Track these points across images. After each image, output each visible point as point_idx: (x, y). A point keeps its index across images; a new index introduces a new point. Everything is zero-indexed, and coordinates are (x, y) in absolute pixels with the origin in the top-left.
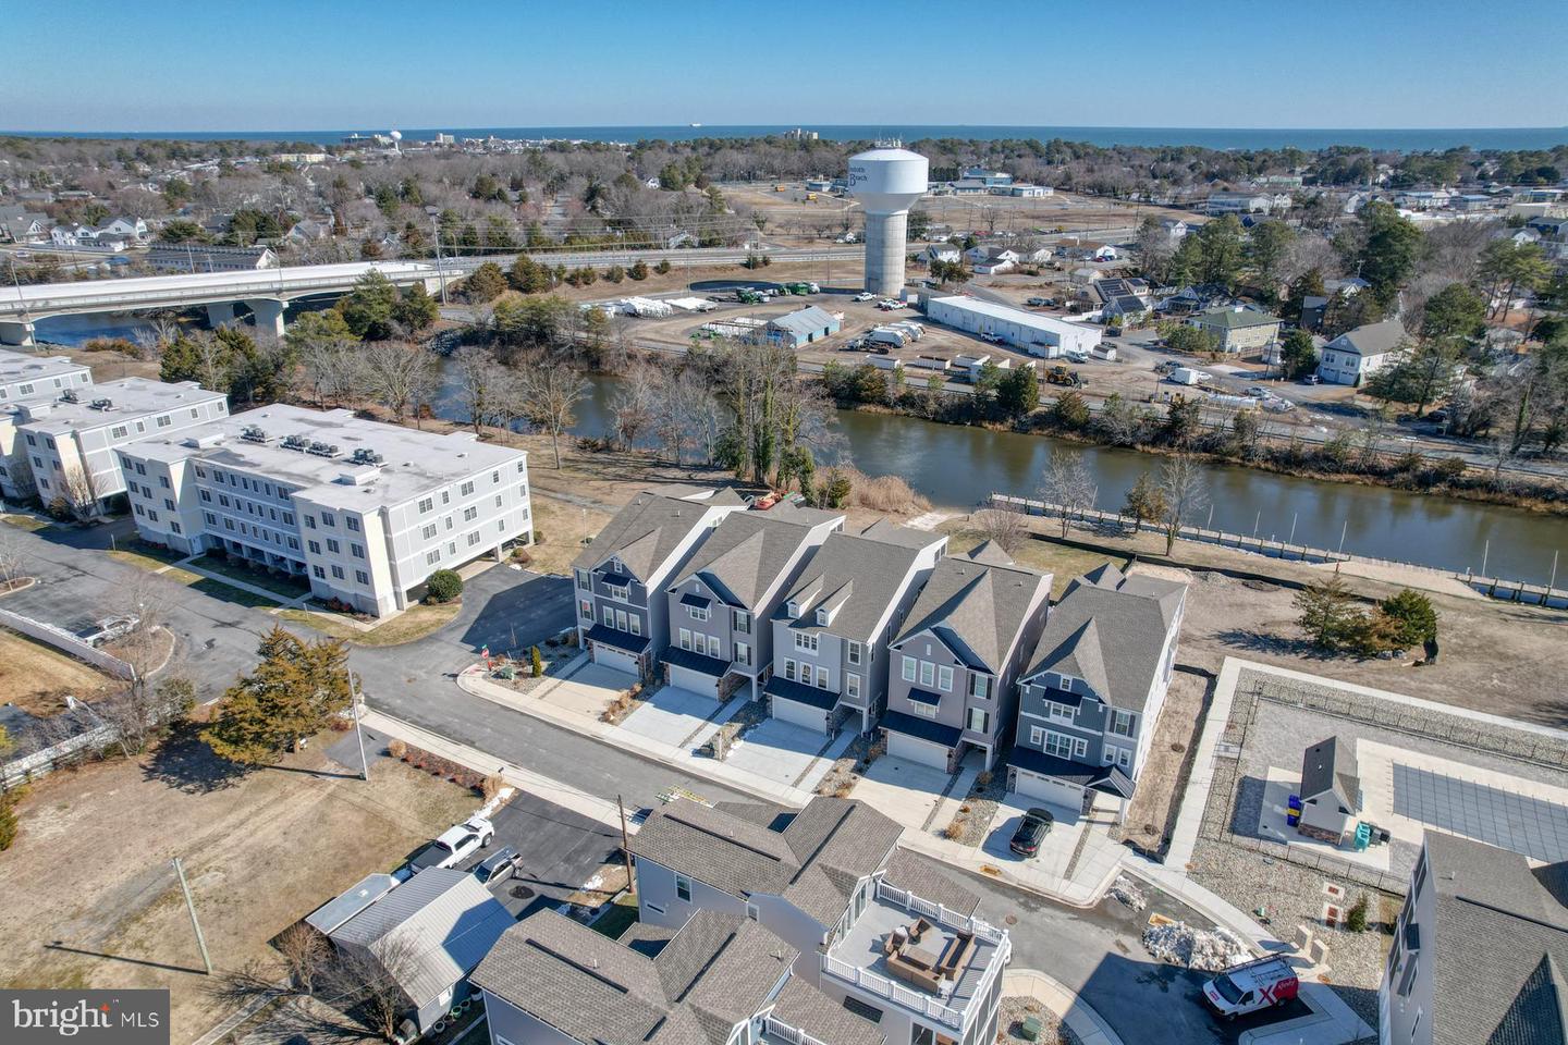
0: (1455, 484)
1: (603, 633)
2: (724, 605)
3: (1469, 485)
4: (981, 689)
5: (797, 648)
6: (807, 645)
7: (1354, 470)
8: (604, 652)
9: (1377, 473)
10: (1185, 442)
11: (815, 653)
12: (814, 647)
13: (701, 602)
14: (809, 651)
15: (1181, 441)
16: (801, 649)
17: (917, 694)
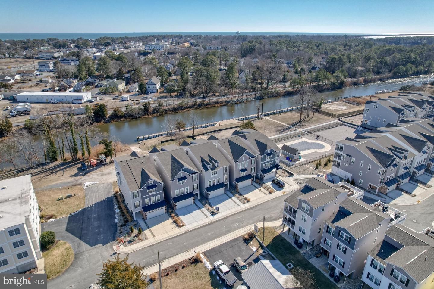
0: (205, 106)
1: (147, 208)
2: (191, 175)
3: (206, 105)
4: (253, 162)
5: (212, 176)
6: (214, 174)
7: (187, 108)
8: (150, 214)
9: (191, 107)
10: (150, 112)
11: (217, 175)
12: (216, 173)
13: (184, 178)
14: (216, 175)
15: (149, 113)
16: (214, 176)
17: (242, 171)
